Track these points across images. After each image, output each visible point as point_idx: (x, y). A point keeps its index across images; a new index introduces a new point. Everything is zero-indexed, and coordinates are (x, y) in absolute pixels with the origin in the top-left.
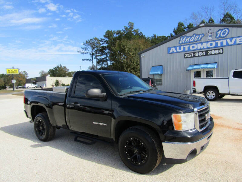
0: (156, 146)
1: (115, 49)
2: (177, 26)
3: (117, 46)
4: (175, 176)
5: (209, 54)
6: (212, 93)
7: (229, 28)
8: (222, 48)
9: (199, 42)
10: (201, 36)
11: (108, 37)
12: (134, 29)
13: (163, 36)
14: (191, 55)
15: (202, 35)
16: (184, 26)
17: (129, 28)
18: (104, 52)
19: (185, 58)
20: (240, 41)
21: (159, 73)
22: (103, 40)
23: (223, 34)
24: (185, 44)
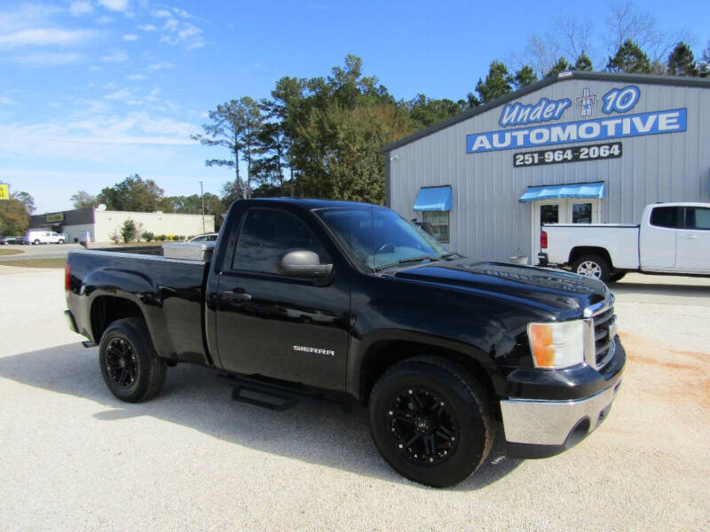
0: (481, 411)
1: (308, 133)
2: (488, 73)
3: (313, 125)
4: (529, 491)
5: (582, 156)
6: (593, 266)
7: (642, 87)
8: (618, 141)
9: (555, 122)
10: (561, 106)
11: (285, 98)
12: (361, 77)
13: (445, 100)
14: (533, 158)
15: (566, 103)
16: (506, 73)
17: (349, 73)
18: (272, 140)
19: (515, 166)
20: (668, 124)
21: (442, 206)
22: (270, 104)
23: (623, 103)
24: (517, 127)
